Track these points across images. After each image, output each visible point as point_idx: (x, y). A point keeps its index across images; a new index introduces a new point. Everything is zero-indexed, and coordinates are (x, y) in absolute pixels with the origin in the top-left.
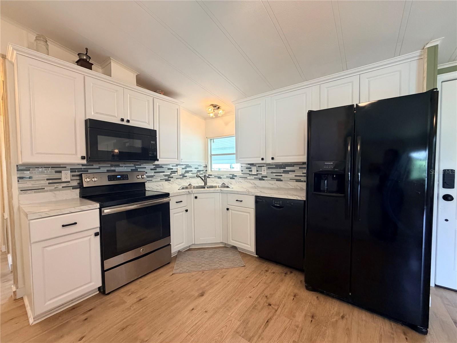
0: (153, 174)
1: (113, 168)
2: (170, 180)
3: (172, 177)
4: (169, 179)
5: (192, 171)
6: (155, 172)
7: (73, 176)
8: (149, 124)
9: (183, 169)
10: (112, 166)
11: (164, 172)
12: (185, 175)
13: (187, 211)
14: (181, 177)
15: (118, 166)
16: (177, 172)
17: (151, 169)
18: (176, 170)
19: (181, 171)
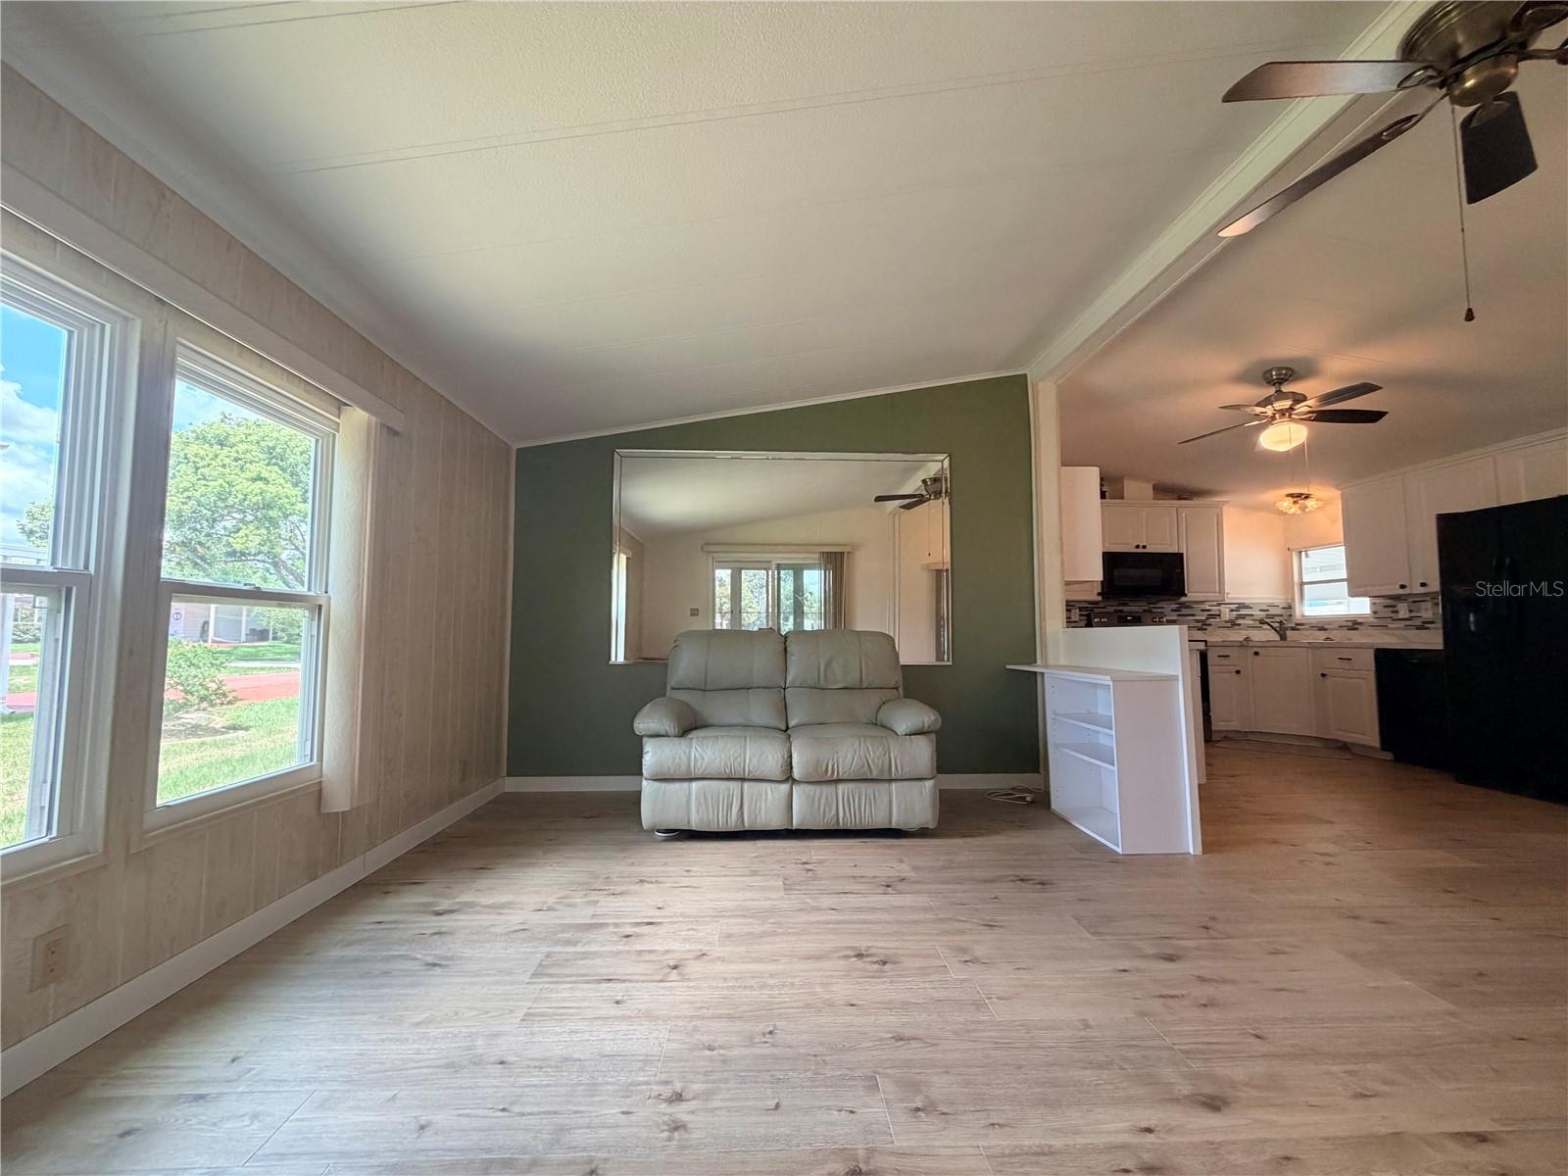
0: (1175, 618)
1: (1120, 608)
2: (1206, 629)
3: (1210, 625)
4: (1205, 627)
5: (1252, 615)
6: (1179, 615)
7: (1081, 615)
8: (1171, 545)
9: (1232, 610)
10: (1119, 605)
11: (1193, 615)
12: (1238, 622)
13: (1238, 672)
14: (1229, 625)
15: (1126, 605)
16: (1219, 615)
17: (1173, 610)
18: (1217, 613)
19: (1227, 614)
